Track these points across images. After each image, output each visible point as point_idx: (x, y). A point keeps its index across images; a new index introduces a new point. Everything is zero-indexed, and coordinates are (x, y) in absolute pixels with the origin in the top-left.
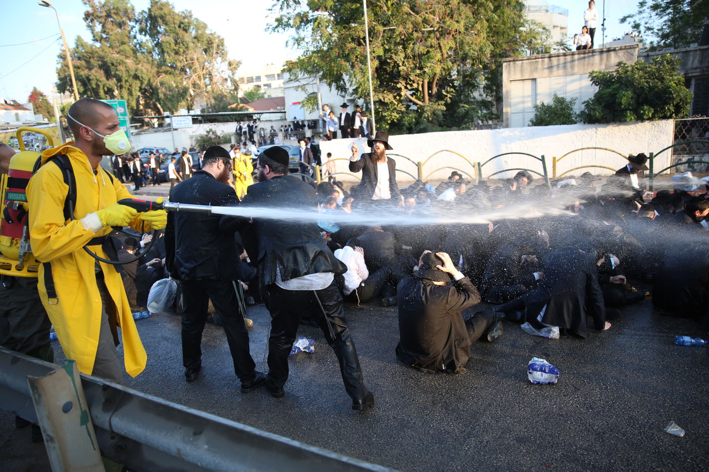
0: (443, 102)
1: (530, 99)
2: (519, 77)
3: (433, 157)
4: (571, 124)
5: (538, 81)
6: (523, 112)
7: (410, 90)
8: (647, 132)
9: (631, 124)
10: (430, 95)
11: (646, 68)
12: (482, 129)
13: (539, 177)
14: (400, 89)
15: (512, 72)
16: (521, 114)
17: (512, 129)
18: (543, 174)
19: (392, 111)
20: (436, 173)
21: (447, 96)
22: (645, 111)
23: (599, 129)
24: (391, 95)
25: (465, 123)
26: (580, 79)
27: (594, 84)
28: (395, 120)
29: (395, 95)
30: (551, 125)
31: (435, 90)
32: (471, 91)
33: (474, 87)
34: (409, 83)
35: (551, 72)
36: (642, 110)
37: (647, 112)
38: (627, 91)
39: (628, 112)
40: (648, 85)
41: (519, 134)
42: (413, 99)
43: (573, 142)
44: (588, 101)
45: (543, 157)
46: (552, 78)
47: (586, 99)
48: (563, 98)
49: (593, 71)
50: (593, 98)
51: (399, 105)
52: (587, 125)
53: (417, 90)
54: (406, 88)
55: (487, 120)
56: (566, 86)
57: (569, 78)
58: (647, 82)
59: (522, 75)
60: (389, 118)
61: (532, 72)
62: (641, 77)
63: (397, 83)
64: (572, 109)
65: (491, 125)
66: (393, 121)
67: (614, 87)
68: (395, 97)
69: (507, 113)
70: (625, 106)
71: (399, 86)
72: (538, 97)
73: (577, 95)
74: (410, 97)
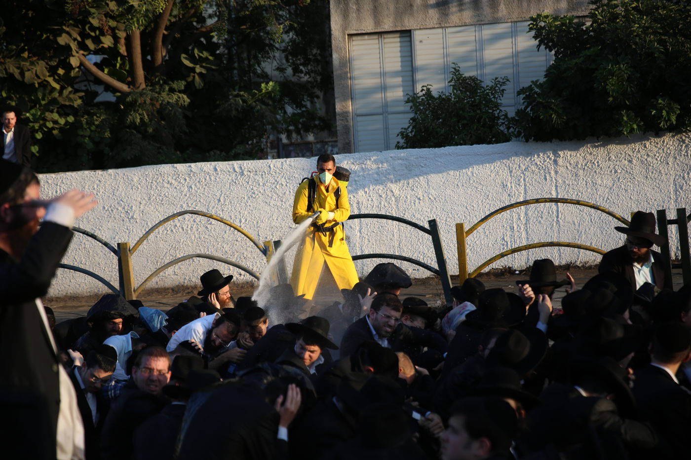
0: (182, 84)
1: (398, 80)
2: (368, 25)
3: (161, 229)
4: (497, 142)
5: (418, 35)
6: (385, 110)
7: (96, 52)
8: (671, 160)
9: (634, 142)
10: (148, 66)
11: (657, 8)
12: (288, 156)
13: (427, 274)
14: (67, 49)
15: (353, 15)
16: (381, 116)
17: (356, 155)
18: (436, 266)
19: (47, 108)
20: (170, 270)
21: (193, 70)
22: (660, 111)
23: (561, 153)
24: (42, 63)
25: (244, 142)
26: (513, 34)
27: (543, 47)
28: (55, 132)
29: (54, 63)
30: (450, 145)
31: (162, 54)
32: (256, 57)
33: (262, 47)
34: (89, 36)
35: (445, 15)
36: (655, 107)
37: (664, 113)
38: (618, 63)
39: (624, 112)
40: (662, 49)
41: (374, 166)
42: (104, 75)
43: (504, 186)
44: (530, 88)
45: (433, 223)
46: (449, 30)
47: (526, 83)
48: (473, 79)
49: (539, 16)
50: (542, 80)
51: (66, 92)
52: (532, 145)
53: (113, 52)
54: (82, 46)
55: (298, 132)
56: (482, 49)
57: (488, 32)
58: (660, 42)
59: (377, 23)
60: (37, 126)
61: (399, 15)
62: (645, 29)
63: (60, 32)
64: (497, 106)
65: (310, 143)
66: (48, 134)
67: (588, 52)
68: (53, 71)
69: (345, 114)
70: (615, 99)
71: (62, 40)
72: (419, 76)
73: (508, 72)
74: (94, 69)
